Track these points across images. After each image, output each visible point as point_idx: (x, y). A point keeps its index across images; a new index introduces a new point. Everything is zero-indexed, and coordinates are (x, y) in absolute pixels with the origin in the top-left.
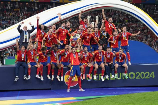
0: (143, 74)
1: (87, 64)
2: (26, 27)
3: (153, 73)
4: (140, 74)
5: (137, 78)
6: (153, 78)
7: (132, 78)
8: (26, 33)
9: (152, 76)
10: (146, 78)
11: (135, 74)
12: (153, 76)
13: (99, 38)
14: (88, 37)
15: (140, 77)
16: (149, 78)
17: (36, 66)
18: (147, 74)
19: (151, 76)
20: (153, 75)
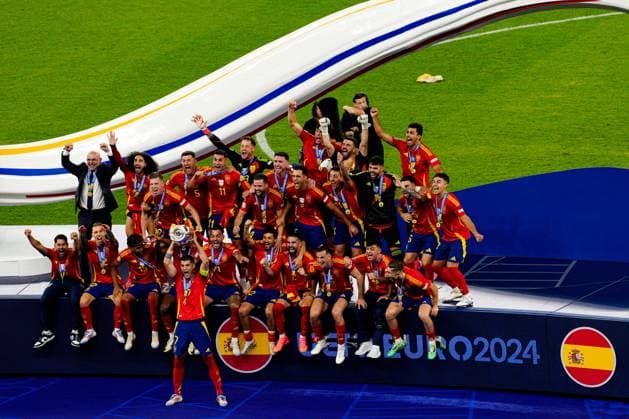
0: (498, 346)
3: (533, 343)
4: (489, 345)
5: (479, 358)
6: (535, 362)
7: (461, 358)
8: (91, 177)
9: (529, 356)
10: (512, 360)
11: (472, 342)
12: (536, 358)
14: (302, 200)
15: (488, 354)
16: (520, 362)
19: (526, 355)
20: (535, 350)
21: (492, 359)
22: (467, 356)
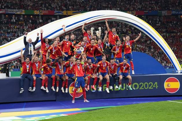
0: (146, 85)
1: (91, 76)
2: (30, 39)
3: (156, 83)
4: (144, 85)
5: (141, 88)
6: (157, 88)
7: (136, 89)
8: (31, 45)
9: (155, 87)
10: (150, 88)
11: (139, 84)
12: (157, 87)
13: (102, 49)
14: (92, 49)
15: (143, 87)
16: (152, 88)
17: (41, 78)
18: (151, 84)
19: (154, 86)
20: (157, 85)
21: (144, 88)
22: (137, 88)
